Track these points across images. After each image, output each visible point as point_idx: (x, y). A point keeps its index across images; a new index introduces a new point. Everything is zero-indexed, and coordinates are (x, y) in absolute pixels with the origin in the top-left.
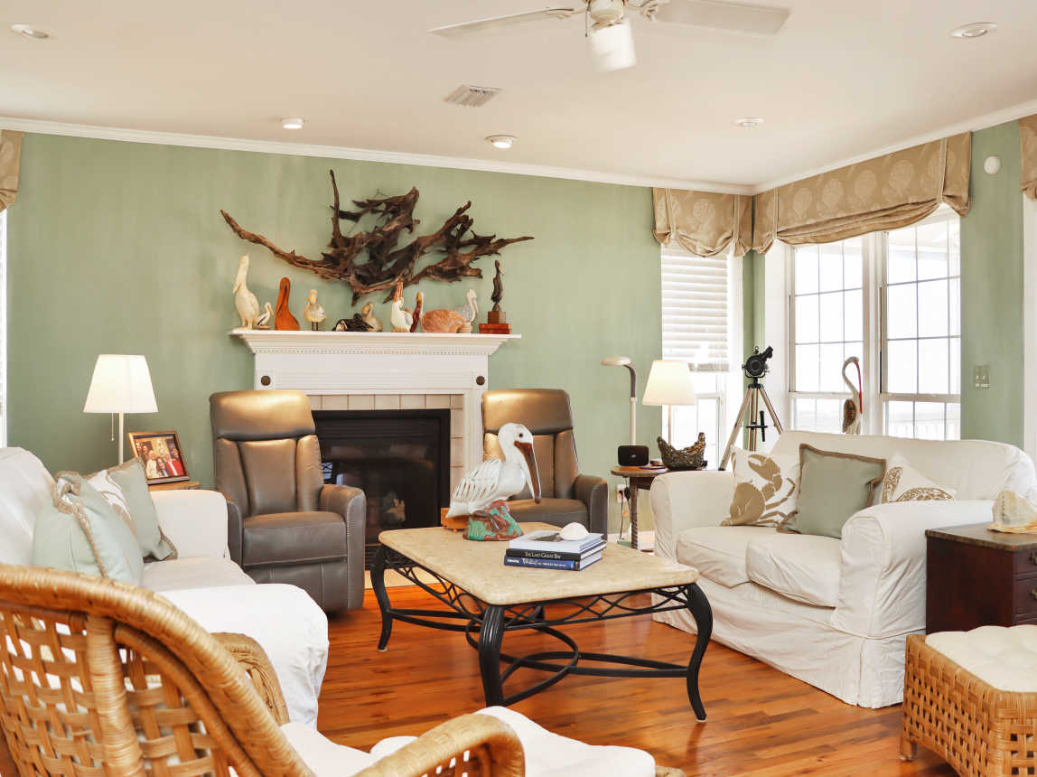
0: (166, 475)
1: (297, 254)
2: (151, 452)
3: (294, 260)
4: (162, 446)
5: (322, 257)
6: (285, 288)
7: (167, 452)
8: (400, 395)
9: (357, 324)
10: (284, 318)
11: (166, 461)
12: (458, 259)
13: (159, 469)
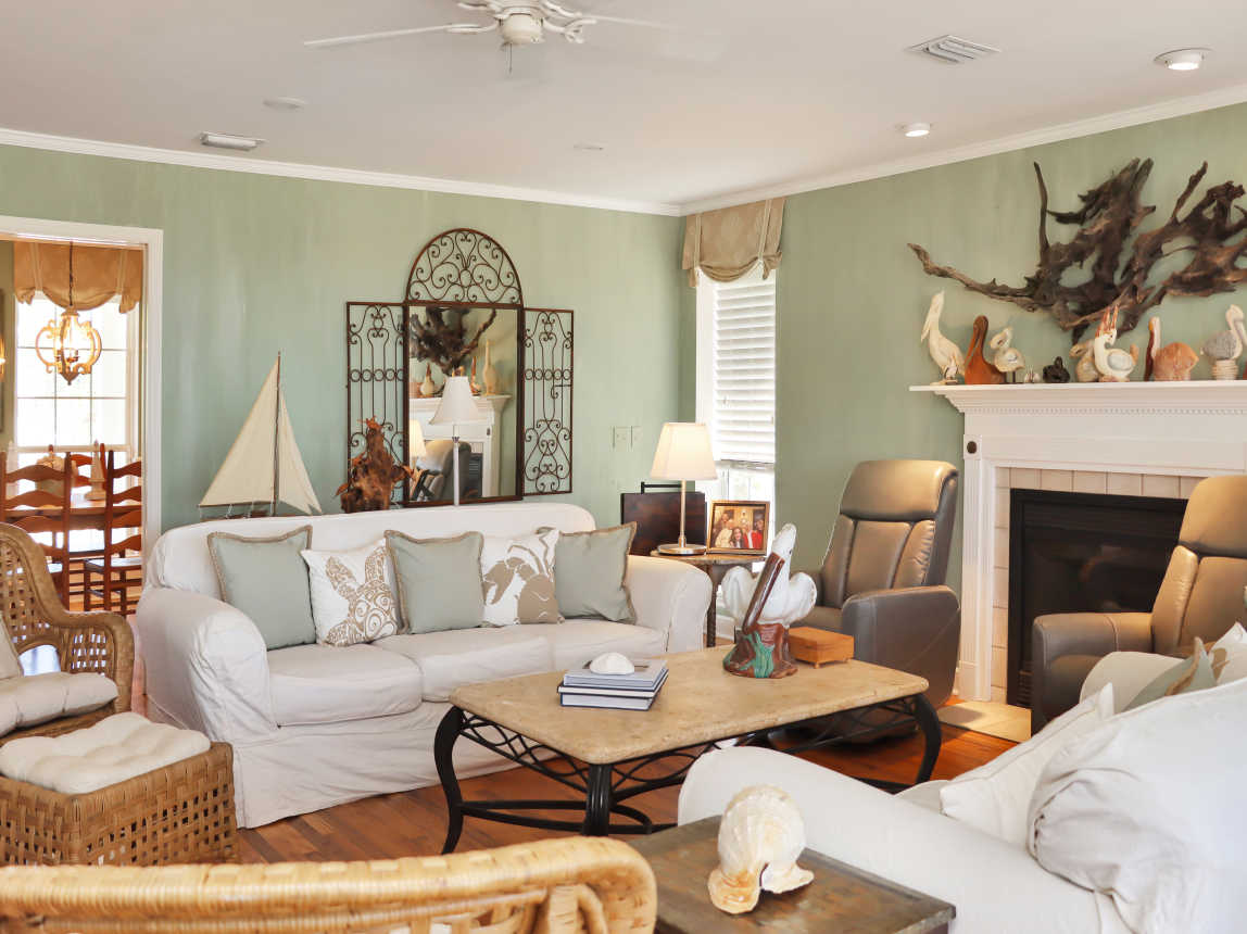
0: (739, 546)
1: (999, 283)
2: (730, 521)
3: (994, 291)
4: (746, 516)
5: (1026, 282)
6: (981, 329)
7: (750, 523)
8: (1142, 475)
9: (1056, 373)
10: (979, 367)
11: (744, 531)
12: (1208, 257)
13: (733, 539)
